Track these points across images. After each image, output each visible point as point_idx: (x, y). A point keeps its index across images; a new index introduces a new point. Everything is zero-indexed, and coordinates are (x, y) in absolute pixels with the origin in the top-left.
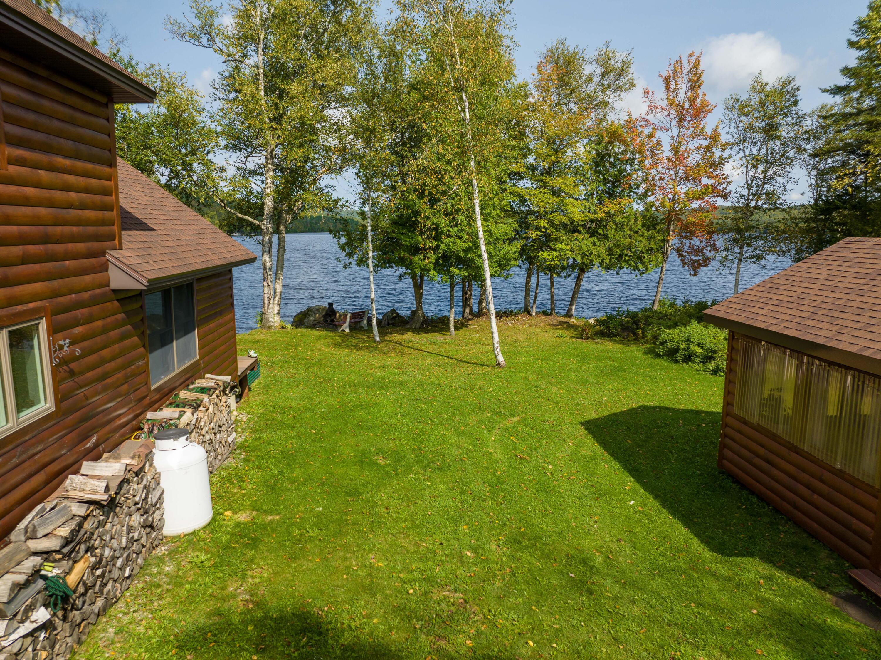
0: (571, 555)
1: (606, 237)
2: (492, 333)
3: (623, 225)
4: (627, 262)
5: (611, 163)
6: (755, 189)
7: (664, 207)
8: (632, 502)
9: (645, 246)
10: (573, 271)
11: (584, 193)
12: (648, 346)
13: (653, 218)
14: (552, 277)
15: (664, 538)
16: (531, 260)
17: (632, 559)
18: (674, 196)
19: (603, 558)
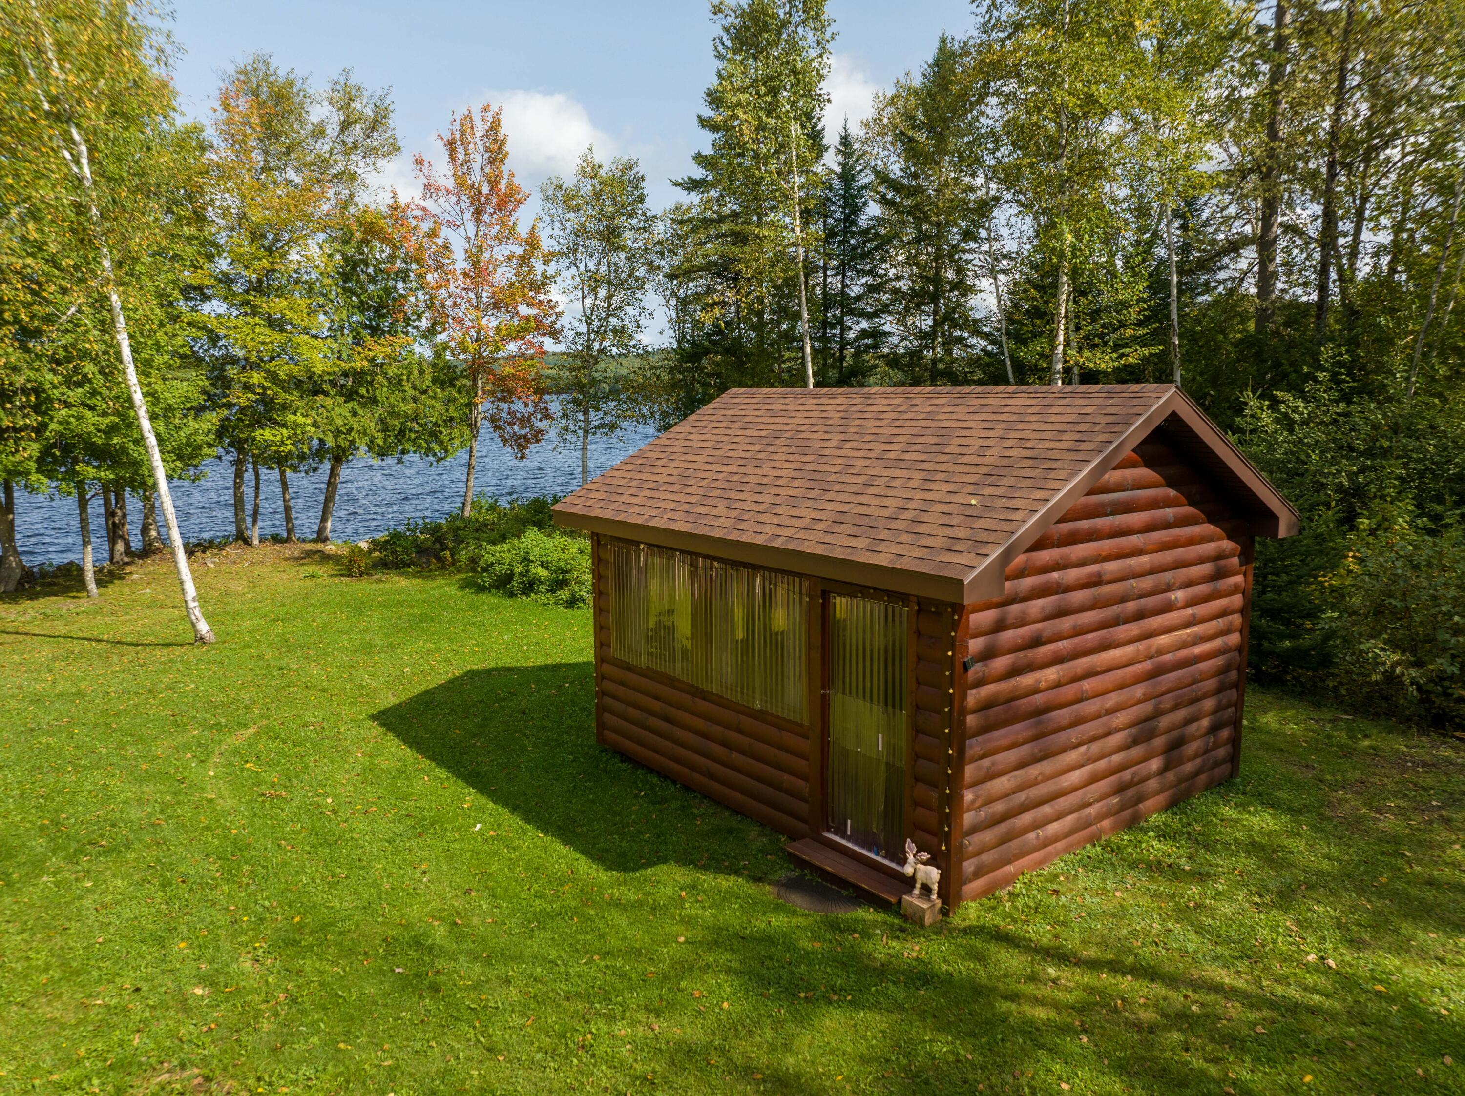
0: (393, 938)
1: (374, 401)
2: (182, 583)
3: (400, 381)
4: (414, 441)
5: (369, 275)
6: (596, 323)
7: (465, 350)
8: (479, 826)
9: (441, 415)
10: (321, 462)
11: (328, 325)
12: (464, 576)
13: (449, 367)
14: (282, 473)
15: (537, 869)
16: (239, 445)
17: (493, 915)
18: (478, 332)
19: (448, 928)
